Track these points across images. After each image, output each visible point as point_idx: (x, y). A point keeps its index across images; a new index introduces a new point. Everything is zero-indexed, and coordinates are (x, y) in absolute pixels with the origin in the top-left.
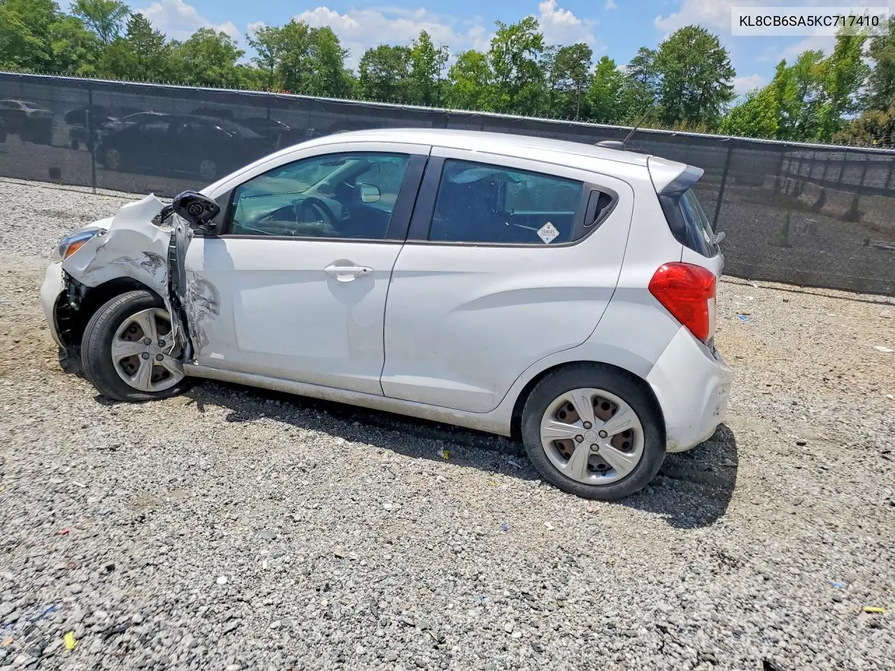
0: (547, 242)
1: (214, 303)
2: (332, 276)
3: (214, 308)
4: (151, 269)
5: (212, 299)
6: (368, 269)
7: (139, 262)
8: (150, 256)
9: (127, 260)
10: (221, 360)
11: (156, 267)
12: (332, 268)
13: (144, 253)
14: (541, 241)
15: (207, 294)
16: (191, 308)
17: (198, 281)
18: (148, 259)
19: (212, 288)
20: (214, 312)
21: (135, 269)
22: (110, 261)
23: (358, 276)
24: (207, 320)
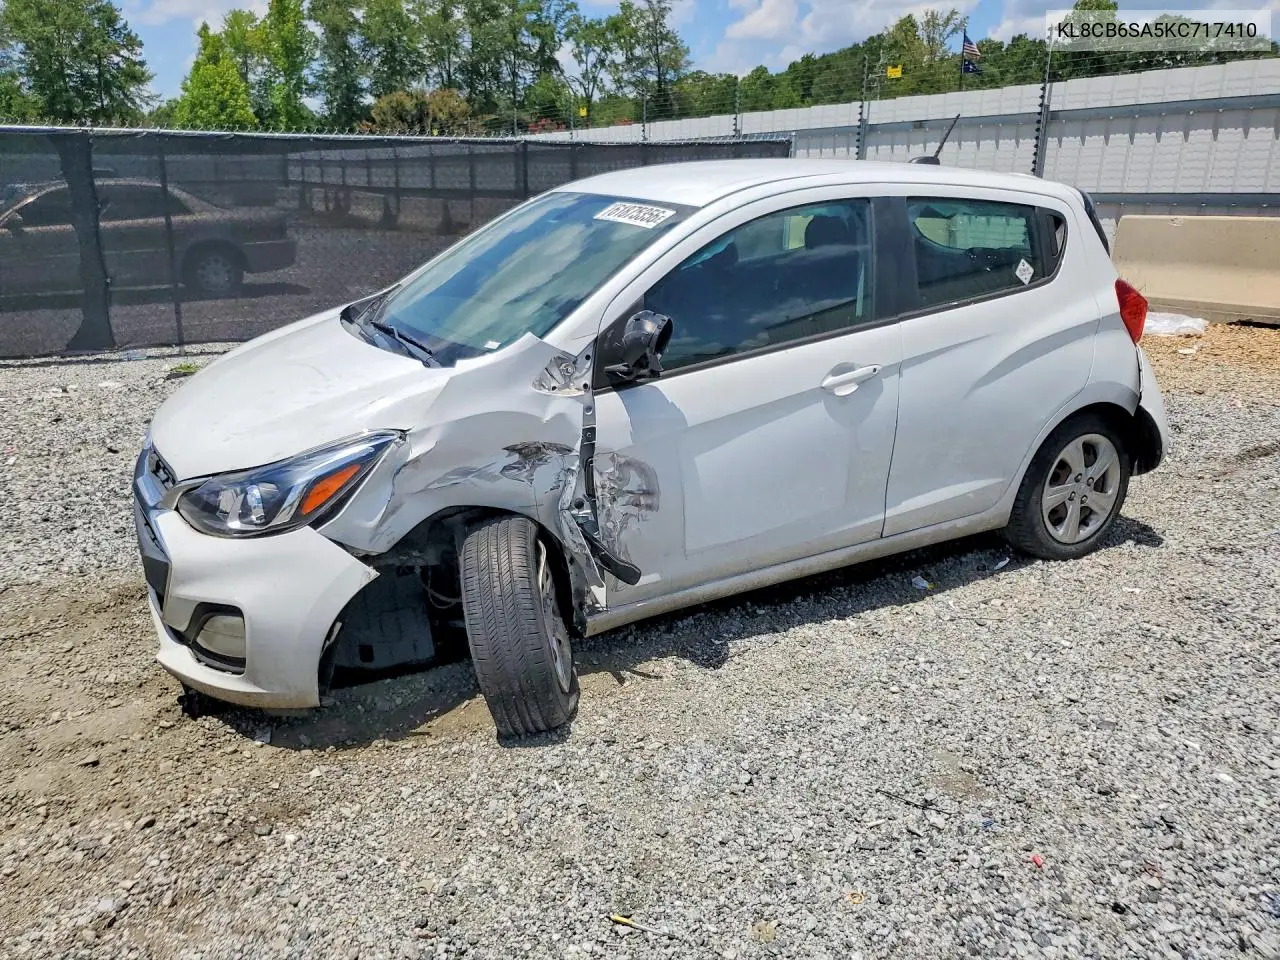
0: (1026, 282)
1: (647, 493)
2: (827, 391)
3: (649, 502)
4: (524, 474)
5: (645, 488)
6: (878, 367)
7: (497, 469)
8: (519, 451)
9: (466, 473)
10: (657, 582)
11: (534, 467)
12: (830, 380)
13: (507, 449)
14: (1020, 283)
15: (635, 482)
16: (608, 515)
17: (620, 467)
18: (516, 457)
19: (642, 470)
20: (649, 507)
21: (484, 485)
22: (422, 487)
23: (862, 382)
24: (633, 525)
